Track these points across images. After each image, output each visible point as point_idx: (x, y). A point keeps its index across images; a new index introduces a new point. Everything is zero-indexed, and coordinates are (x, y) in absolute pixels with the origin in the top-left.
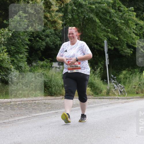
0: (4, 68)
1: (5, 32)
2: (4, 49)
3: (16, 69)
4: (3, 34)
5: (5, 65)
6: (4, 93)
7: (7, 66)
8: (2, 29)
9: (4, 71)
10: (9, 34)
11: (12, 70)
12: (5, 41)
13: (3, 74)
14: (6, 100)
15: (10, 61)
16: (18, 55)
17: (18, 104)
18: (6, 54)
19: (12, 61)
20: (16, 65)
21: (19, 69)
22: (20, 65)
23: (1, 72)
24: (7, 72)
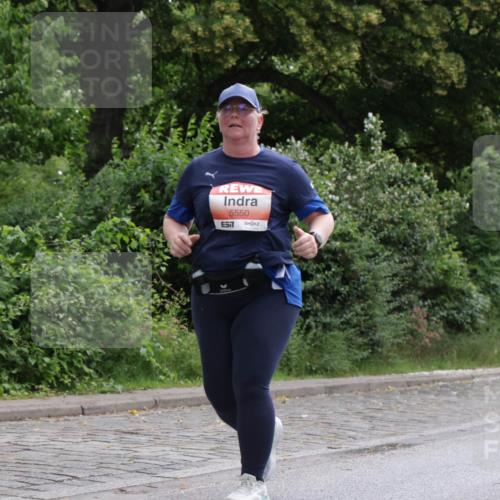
0: (452, 290)
1: (452, 199)
2: (451, 243)
3: (483, 293)
4: (447, 204)
5: (454, 283)
6: (455, 355)
7: (460, 286)
8: (446, 192)
9: (453, 299)
10: (463, 203)
11: (475, 296)
12: (451, 220)
13: (452, 305)
14: (460, 371)
15: (467, 273)
16: (487, 256)
17: (493, 381)
18: (456, 255)
19: (473, 273)
20: (483, 283)
21: (489, 293)
22: (492, 282)
23: (445, 301)
24: (460, 300)
